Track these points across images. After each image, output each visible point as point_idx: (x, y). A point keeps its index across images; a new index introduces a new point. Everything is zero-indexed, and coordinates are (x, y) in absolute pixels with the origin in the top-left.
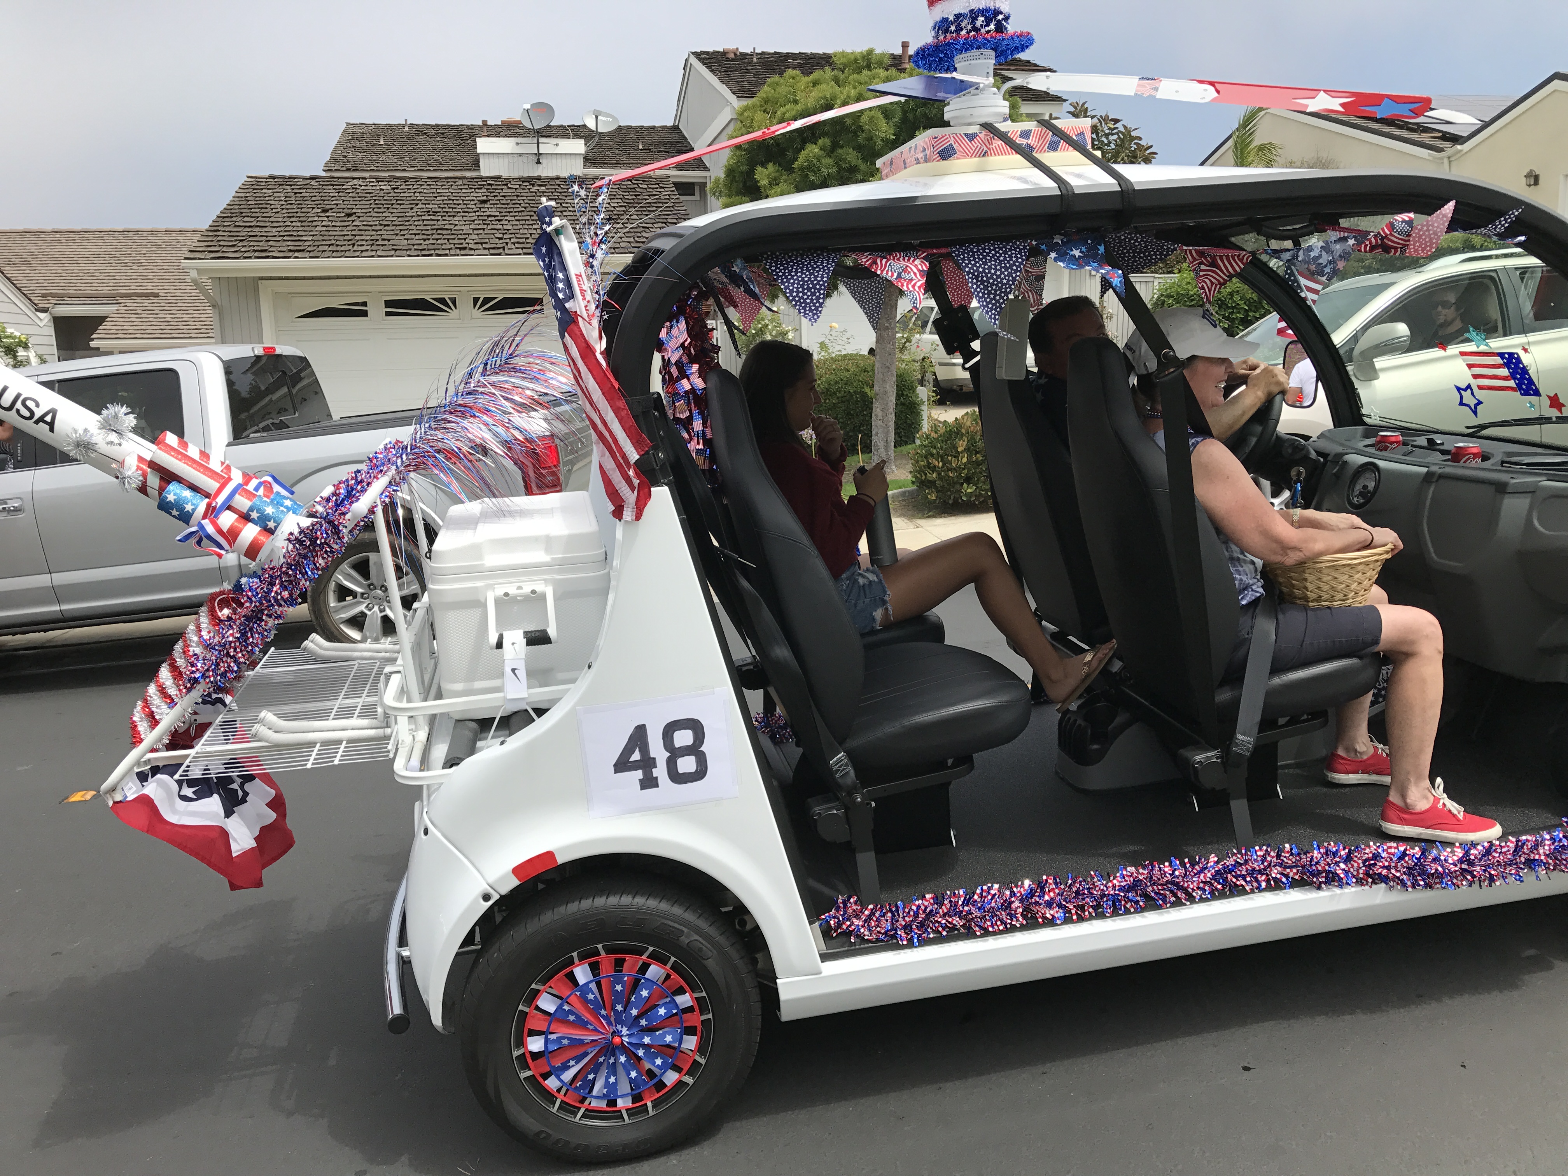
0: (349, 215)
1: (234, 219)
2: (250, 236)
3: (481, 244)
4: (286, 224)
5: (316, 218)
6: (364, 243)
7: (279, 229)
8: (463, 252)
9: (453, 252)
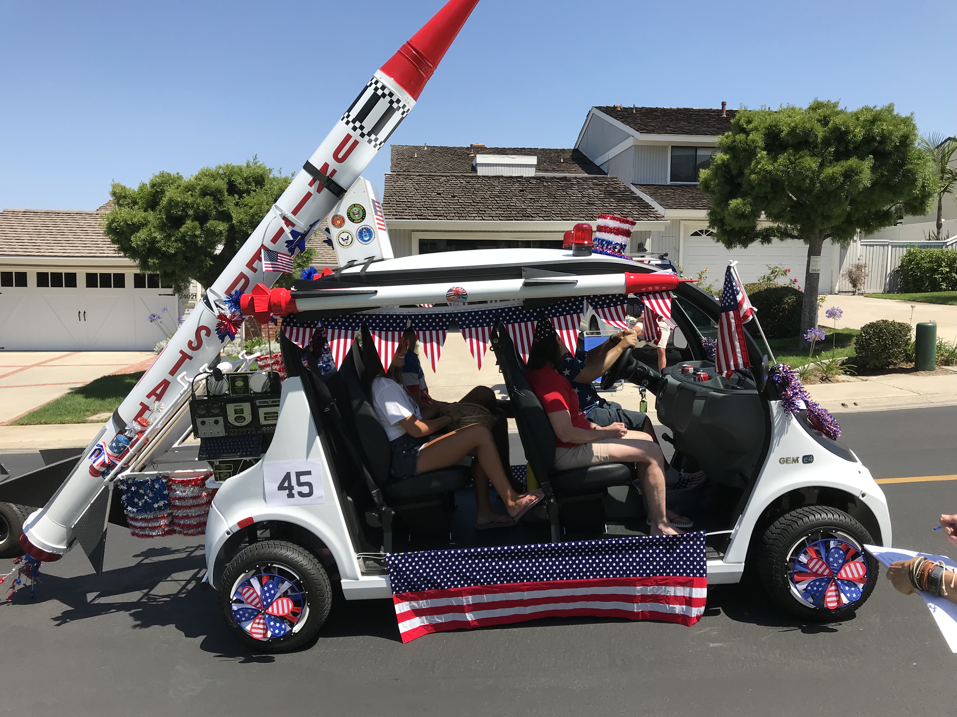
0: (454, 197)
1: (394, 197)
2: (409, 207)
3: (537, 214)
4: (423, 200)
5: (437, 198)
6: (472, 212)
7: (421, 203)
8: (530, 218)
9: (524, 218)
